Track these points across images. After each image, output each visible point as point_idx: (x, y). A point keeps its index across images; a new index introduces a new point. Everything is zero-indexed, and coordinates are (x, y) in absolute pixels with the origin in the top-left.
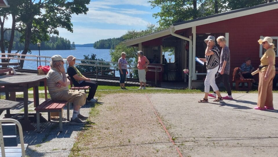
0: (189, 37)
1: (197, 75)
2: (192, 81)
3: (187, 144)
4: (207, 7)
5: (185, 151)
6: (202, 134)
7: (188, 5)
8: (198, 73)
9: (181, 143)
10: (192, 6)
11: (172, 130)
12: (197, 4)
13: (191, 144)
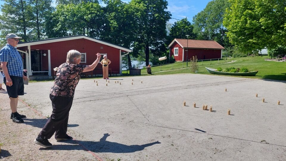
0: (25, 51)
1: (32, 73)
2: (30, 76)
3: (38, 106)
4: (33, 34)
5: (38, 110)
6: (44, 101)
7: (20, 32)
8: (33, 71)
9: (34, 106)
10: (23, 33)
11: (26, 101)
12: (26, 32)
13: (40, 106)
